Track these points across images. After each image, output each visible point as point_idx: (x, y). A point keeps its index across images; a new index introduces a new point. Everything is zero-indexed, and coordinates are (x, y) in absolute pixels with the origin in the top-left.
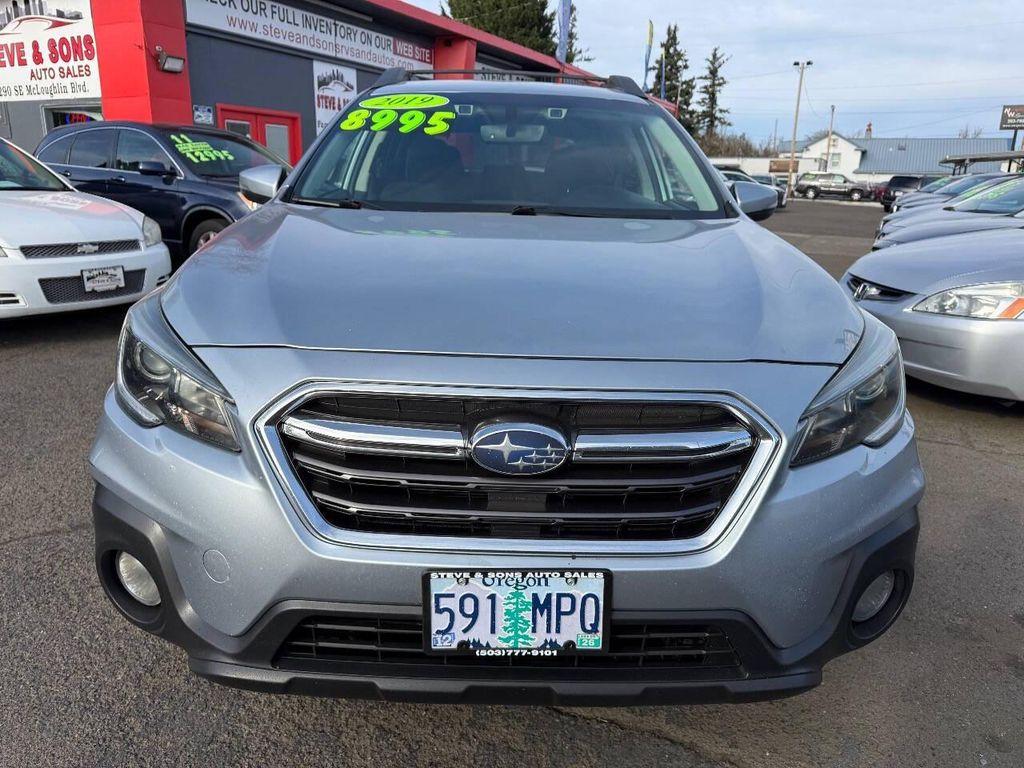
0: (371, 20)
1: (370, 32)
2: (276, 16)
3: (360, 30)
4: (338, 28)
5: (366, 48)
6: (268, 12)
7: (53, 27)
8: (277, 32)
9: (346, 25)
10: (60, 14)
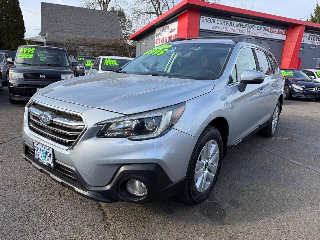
0: (262, 22)
1: (261, 26)
2: (228, 24)
3: (258, 26)
4: (249, 26)
5: (259, 31)
6: (225, 23)
7: (170, 32)
8: (227, 29)
9: (252, 25)
10: (172, 30)
